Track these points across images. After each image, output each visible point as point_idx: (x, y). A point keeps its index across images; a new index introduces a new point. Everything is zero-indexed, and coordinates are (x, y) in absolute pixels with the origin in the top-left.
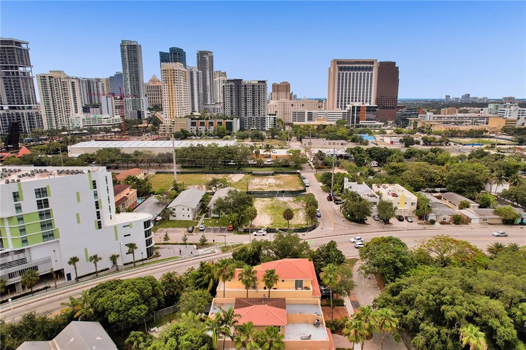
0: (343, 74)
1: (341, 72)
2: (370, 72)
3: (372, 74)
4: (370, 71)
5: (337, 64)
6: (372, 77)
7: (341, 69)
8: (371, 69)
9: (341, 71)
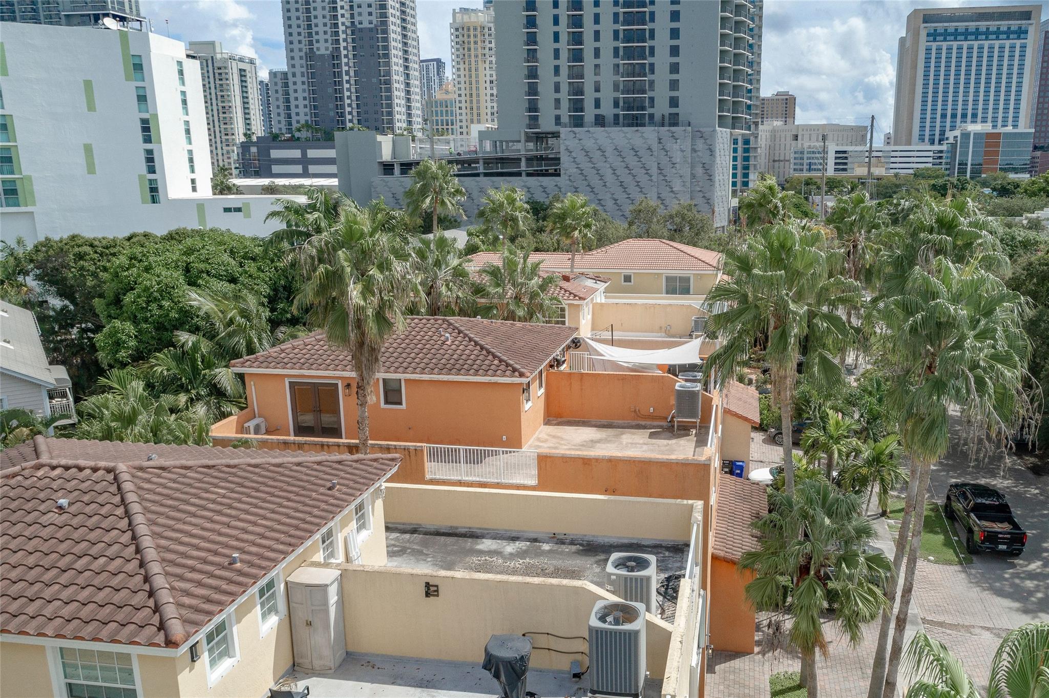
0: (939, 49)
1: (934, 45)
2: (1018, 43)
3: (1023, 47)
4: (1019, 38)
5: (925, 22)
6: (1022, 56)
7: (933, 36)
8: (1021, 33)
9: (935, 40)
